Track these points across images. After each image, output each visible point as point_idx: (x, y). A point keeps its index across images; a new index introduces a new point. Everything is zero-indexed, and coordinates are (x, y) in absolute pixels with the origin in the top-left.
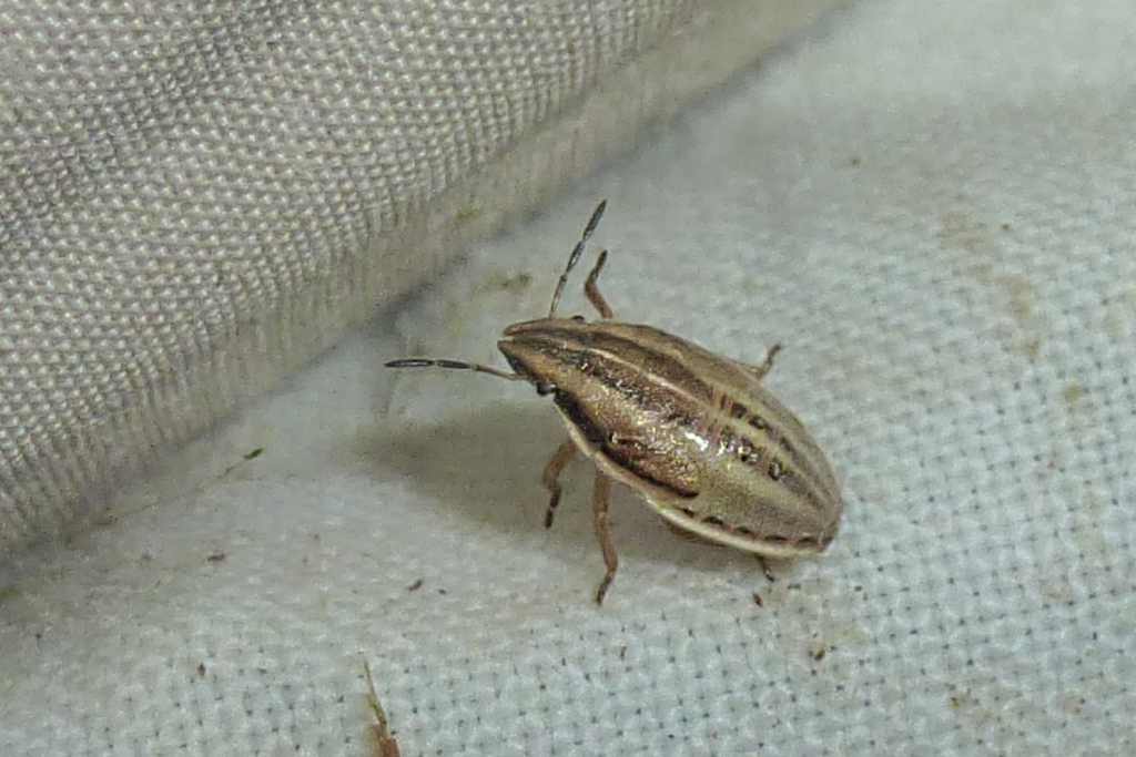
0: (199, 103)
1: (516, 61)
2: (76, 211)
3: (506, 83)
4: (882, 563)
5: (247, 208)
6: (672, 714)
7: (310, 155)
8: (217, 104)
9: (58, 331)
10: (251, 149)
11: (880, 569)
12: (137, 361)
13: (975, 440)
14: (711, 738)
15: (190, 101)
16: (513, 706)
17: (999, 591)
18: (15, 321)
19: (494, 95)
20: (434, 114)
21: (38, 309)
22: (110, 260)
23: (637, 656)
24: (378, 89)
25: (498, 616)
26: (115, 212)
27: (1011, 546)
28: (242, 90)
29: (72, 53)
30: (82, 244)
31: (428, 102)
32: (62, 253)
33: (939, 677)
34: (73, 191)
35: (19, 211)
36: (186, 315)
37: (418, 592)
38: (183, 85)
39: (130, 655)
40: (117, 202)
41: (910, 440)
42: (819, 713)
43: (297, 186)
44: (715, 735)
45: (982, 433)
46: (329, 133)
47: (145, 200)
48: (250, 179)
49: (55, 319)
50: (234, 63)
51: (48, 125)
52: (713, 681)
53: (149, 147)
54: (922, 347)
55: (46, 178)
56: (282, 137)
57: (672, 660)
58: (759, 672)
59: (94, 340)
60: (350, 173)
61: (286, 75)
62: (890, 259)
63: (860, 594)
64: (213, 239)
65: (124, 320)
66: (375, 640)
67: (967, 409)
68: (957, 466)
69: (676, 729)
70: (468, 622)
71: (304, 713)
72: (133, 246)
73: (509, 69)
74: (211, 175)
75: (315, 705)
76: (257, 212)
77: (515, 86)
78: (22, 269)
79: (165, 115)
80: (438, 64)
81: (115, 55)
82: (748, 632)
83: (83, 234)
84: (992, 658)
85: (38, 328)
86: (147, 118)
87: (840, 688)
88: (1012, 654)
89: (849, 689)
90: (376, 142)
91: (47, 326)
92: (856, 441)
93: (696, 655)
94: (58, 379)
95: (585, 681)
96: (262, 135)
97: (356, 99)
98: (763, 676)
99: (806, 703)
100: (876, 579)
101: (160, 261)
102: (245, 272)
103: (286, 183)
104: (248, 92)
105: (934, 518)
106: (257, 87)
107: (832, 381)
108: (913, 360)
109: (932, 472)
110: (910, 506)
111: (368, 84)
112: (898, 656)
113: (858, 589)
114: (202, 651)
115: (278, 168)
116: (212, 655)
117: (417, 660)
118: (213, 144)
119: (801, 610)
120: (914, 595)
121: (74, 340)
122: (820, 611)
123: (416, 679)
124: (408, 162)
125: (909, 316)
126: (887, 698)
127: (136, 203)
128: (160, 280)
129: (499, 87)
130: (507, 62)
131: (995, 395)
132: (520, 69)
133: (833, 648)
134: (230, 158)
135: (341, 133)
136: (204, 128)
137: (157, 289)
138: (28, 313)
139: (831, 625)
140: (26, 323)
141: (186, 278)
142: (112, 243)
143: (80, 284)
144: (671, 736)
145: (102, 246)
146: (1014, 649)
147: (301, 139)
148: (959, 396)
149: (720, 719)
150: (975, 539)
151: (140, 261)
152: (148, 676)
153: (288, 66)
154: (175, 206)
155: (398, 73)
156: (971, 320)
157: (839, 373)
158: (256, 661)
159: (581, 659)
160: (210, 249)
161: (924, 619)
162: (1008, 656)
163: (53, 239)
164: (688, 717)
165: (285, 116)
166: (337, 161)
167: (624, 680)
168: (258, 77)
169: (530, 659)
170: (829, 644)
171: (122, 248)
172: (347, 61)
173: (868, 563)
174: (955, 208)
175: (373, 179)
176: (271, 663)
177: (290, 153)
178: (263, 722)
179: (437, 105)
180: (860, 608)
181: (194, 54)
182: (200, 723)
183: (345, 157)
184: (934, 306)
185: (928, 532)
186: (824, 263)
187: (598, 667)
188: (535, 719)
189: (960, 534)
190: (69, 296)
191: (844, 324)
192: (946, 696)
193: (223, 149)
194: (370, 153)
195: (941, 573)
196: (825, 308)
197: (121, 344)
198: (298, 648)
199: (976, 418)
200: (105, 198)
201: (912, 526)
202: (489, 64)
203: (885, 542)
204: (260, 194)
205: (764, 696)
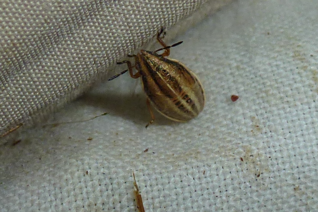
0: (93, 16)
1: (180, 5)
2: (57, 45)
3: (176, 11)
4: (276, 150)
5: (104, 44)
6: (217, 190)
7: (122, 30)
8: (98, 17)
9: (50, 76)
10: (106, 28)
11: (275, 152)
12: (70, 84)
13: (302, 116)
14: (228, 197)
15: (91, 16)
16: (173, 186)
17: (308, 159)
18: (39, 73)
19: (173, 14)
20: (156, 19)
21: (45, 71)
22: (66, 58)
23: (208, 174)
24: (142, 13)
25: (169, 160)
26: (68, 45)
27: (312, 146)
28: (105, 13)
29: (62, 4)
30: (59, 53)
31: (155, 16)
32: (53, 56)
33: (291, 182)
34: (57, 40)
35: (43, 45)
36: (84, 72)
37: (146, 152)
38: (90, 12)
39: (67, 167)
40: (69, 42)
41: (284, 115)
42: (257, 191)
43: (118, 39)
44: (229, 196)
45: (304, 114)
46: (128, 24)
47: (76, 42)
48: (105, 36)
49: (49, 73)
50: (104, 6)
51: (53, 24)
52: (229, 181)
53: (79, 28)
54: (288, 88)
55: (51, 37)
56: (115, 25)
57: (217, 175)
58: (242, 179)
59: (59, 79)
60: (132, 35)
61: (117, 9)
62: (279, 63)
63: (270, 159)
64: (94, 52)
65: (68, 73)
66: (135, 166)
67: (300, 107)
68: (297, 123)
69: (218, 194)
70: (161, 162)
71: (115, 186)
72: (72, 54)
73: (177, 7)
74: (95, 35)
75: (119, 184)
76: (106, 45)
77: (178, 12)
78: (42, 60)
79: (84, 20)
80: (159, 6)
81: (73, 5)
82: (238, 167)
83: (59, 51)
84: (305, 177)
85: (45, 76)
86: (80, 21)
87: (263, 184)
88: (311, 176)
89: (266, 185)
90: (140, 27)
91: (47, 75)
92: (269, 115)
93: (224, 174)
94: (49, 89)
95: (193, 180)
96: (110, 25)
97: (136, 15)
98: (242, 180)
99: (254, 188)
100: (274, 154)
101: (79, 58)
102: (101, 61)
103: (115, 38)
104: (107, 13)
105: (291, 138)
106: (109, 12)
107: (262, 97)
108: (285, 92)
109: (290, 125)
110: (284, 134)
111: (139, 11)
112: (280, 176)
113: (270, 157)
114: (87, 167)
115: (113, 34)
116: (90, 168)
117: (147, 172)
118: (96, 27)
119: (253, 162)
120: (285, 159)
121: (54, 79)
122: (259, 163)
123: (147, 178)
124: (148, 32)
125: (284, 80)
126: (276, 187)
127: (74, 43)
128: (79, 63)
129: (174, 12)
130: (177, 6)
131: (308, 103)
132: (180, 7)
133: (262, 173)
134: (100, 31)
135: (131, 24)
136: (94, 23)
137: (77, 65)
138: (42, 71)
139: (262, 167)
140: (42, 74)
141: (86, 63)
142: (66, 53)
143: (57, 64)
144: (217, 196)
145: (64, 54)
146: (311, 175)
147: (120, 26)
148: (298, 103)
149: (230, 192)
150: (302, 144)
151: (74, 58)
152: (72, 173)
153: (118, 6)
154: (84, 44)
155: (148, 9)
156: (302, 82)
157: (264, 95)
158: (102, 170)
159: (192, 174)
160: (93, 55)
161: (287, 166)
162: (309, 177)
163: (51, 52)
164: (221, 191)
165: (116, 20)
166: (129, 32)
167: (204, 180)
168: (110, 9)
169: (178, 173)
170: (261, 172)
171: (69, 54)
172: (134, 5)
173: (272, 150)
174: (297, 49)
175: (138, 36)
176: (106, 171)
177: (117, 30)
178: (104, 188)
179: (157, 17)
180: (270, 162)
181: (94, 4)
182: (86, 187)
183: (131, 31)
184: (291, 77)
185: (289, 141)
186: (260, 63)
187: (197, 176)
188: (179, 190)
189: (298, 142)
190: (53, 67)
191: (266, 81)
192: (292, 187)
193: (99, 28)
194: (138, 30)
195: (292, 153)
196: (260, 76)
197: (67, 80)
198: (114, 167)
199: (303, 109)
200: (66, 41)
201: (284, 140)
202: (173, 6)
203: (277, 144)
204: (107, 41)
205: (242, 186)
